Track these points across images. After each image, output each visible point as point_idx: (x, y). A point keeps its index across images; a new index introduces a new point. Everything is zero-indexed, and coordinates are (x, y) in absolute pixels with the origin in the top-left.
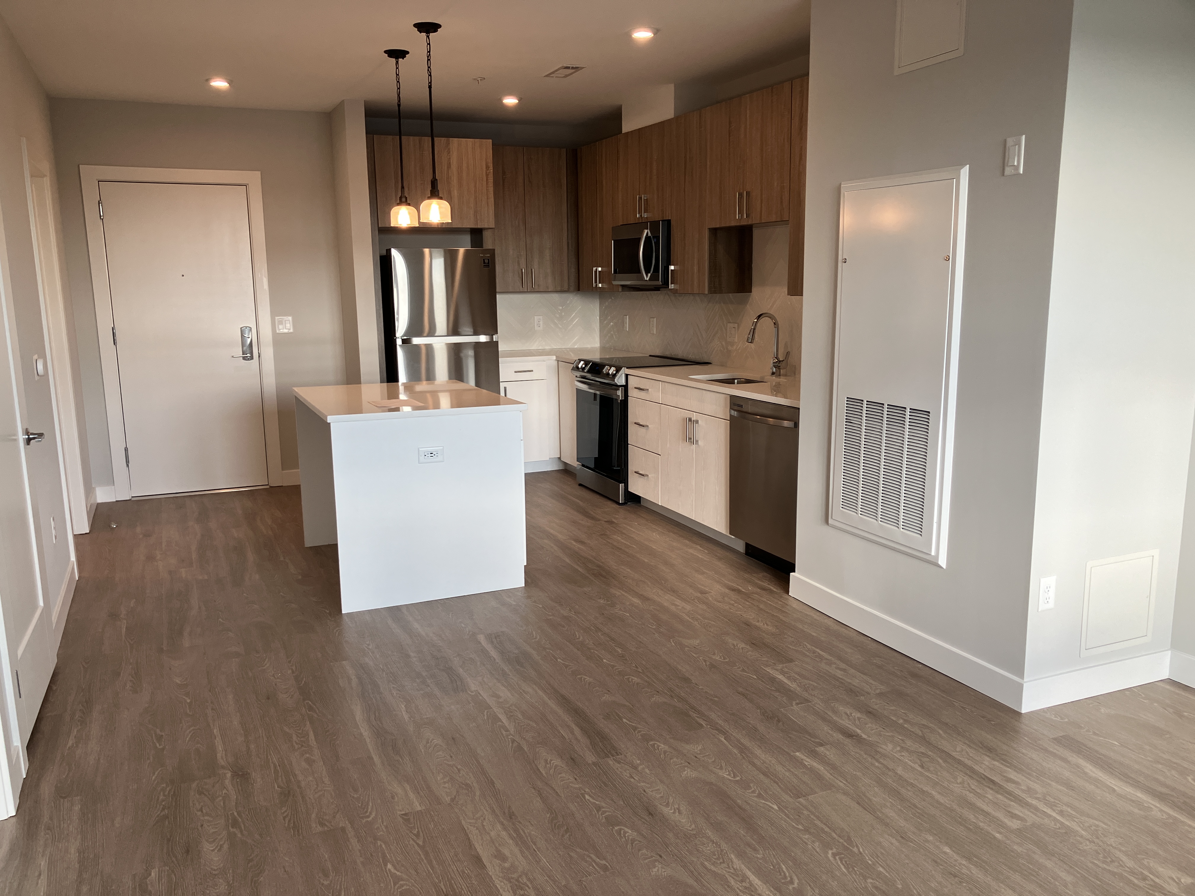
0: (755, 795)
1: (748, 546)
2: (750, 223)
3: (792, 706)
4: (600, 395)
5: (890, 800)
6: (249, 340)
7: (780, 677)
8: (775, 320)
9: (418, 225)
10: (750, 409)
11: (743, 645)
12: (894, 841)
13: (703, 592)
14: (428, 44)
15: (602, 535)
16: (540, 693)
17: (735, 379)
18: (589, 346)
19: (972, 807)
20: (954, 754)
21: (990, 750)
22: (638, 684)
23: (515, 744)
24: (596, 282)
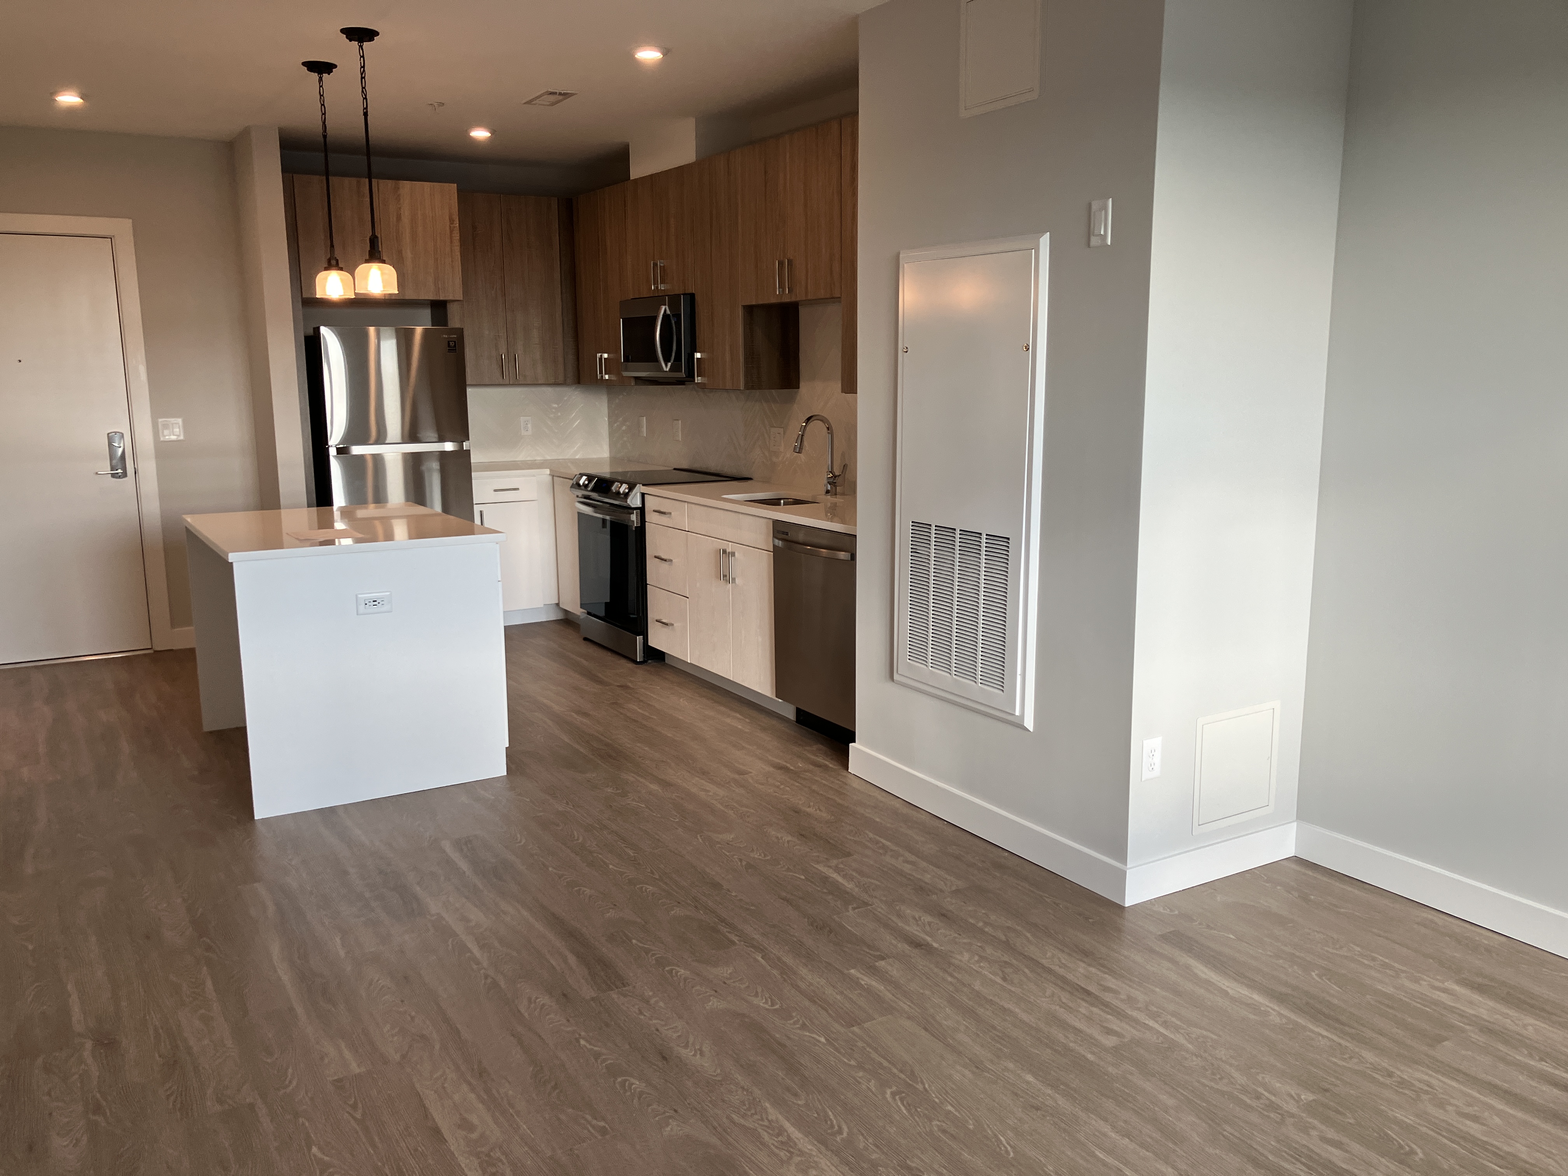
0: (798, 1026)
1: (799, 712)
2: (793, 299)
3: (848, 911)
4: (611, 521)
5: (964, 1022)
6: (120, 451)
7: (835, 876)
8: (829, 424)
9: (353, 297)
10: (801, 537)
11: (790, 838)
12: (967, 1072)
13: (741, 773)
14: (361, 57)
15: (613, 703)
16: (525, 913)
17: (781, 499)
18: (595, 456)
19: (1064, 1025)
20: (1044, 962)
21: (1086, 954)
22: (653, 894)
23: (489, 980)
24: (601, 372)
